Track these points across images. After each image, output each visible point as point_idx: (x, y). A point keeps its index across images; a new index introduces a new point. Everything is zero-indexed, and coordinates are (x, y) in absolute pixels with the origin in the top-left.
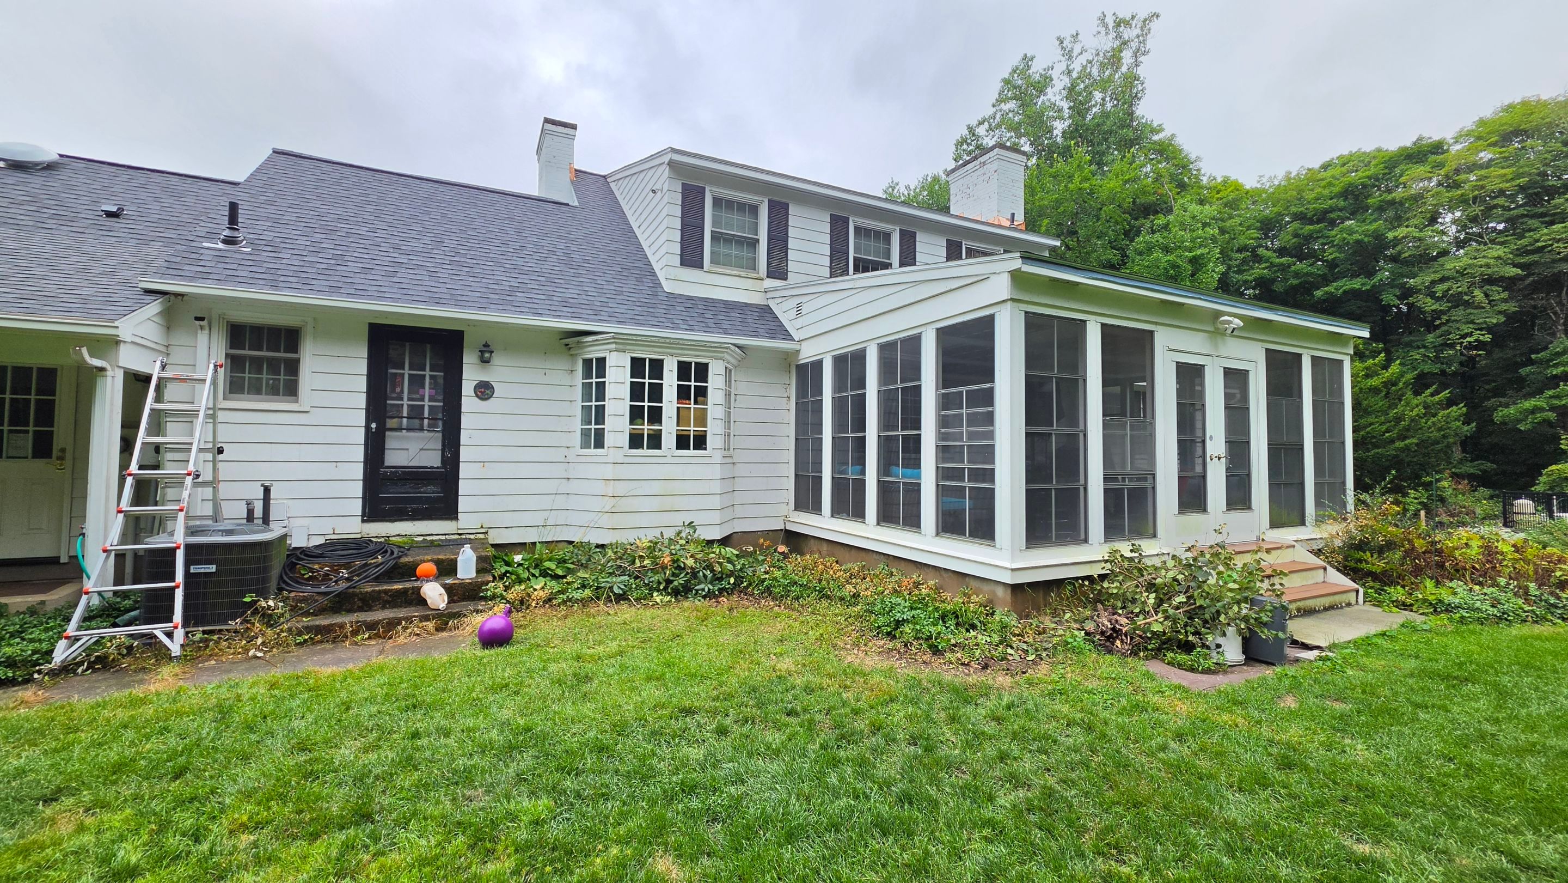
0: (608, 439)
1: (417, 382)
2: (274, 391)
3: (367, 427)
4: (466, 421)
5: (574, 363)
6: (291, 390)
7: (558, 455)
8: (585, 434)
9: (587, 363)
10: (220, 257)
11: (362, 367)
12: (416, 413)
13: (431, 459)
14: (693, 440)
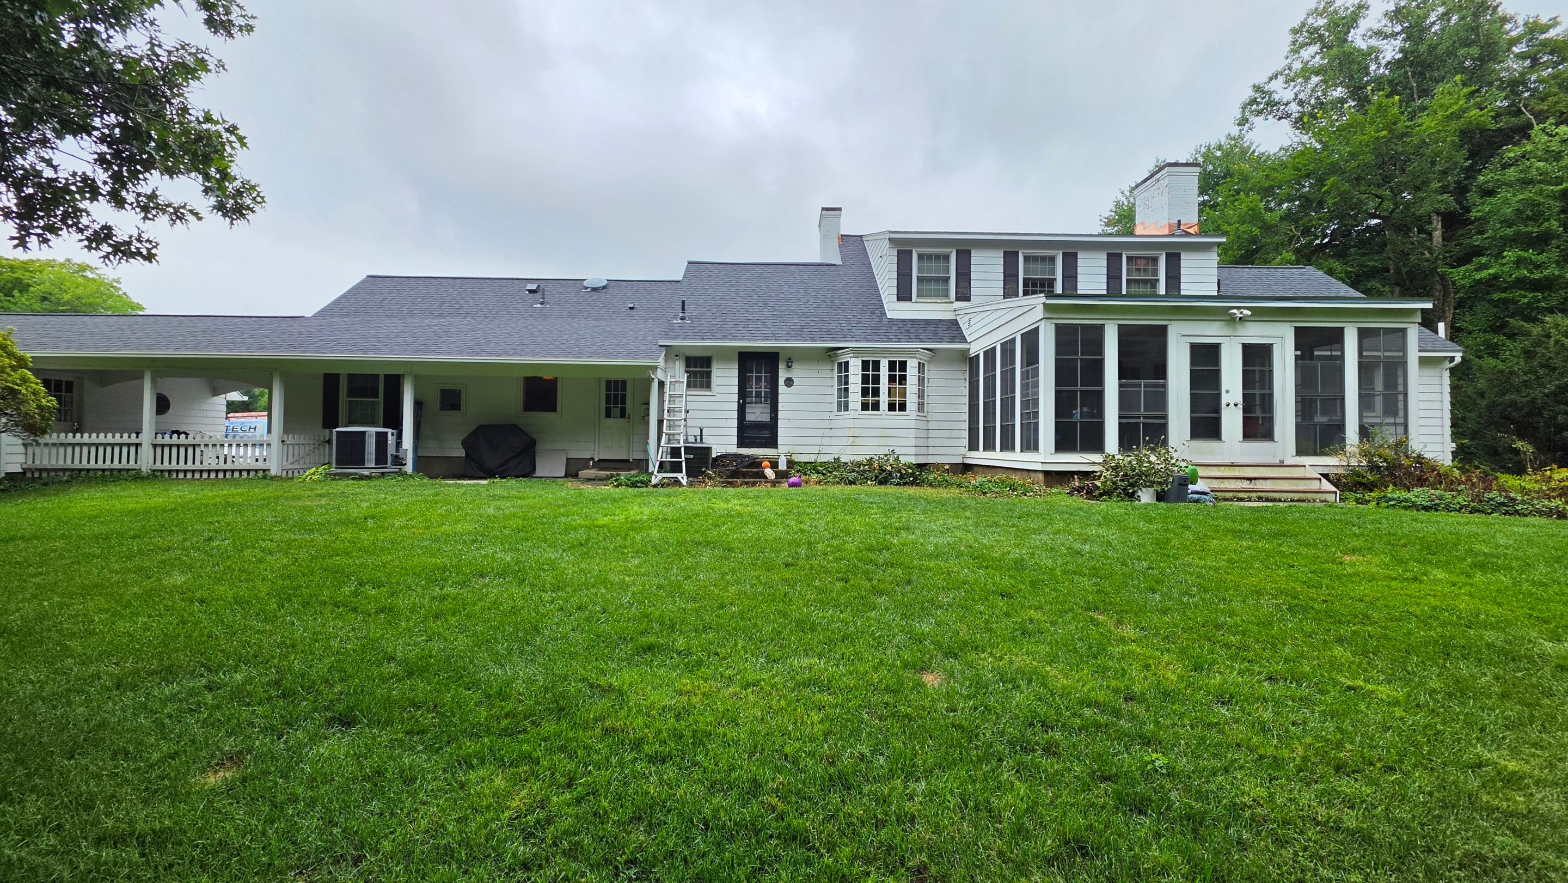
0: (851, 406)
1: (759, 379)
2: (702, 387)
3: (739, 402)
4: (781, 398)
5: (833, 365)
6: (708, 386)
7: (826, 416)
8: (839, 404)
9: (840, 364)
10: (681, 327)
11: (735, 373)
12: (758, 395)
13: (766, 418)
14: (898, 406)
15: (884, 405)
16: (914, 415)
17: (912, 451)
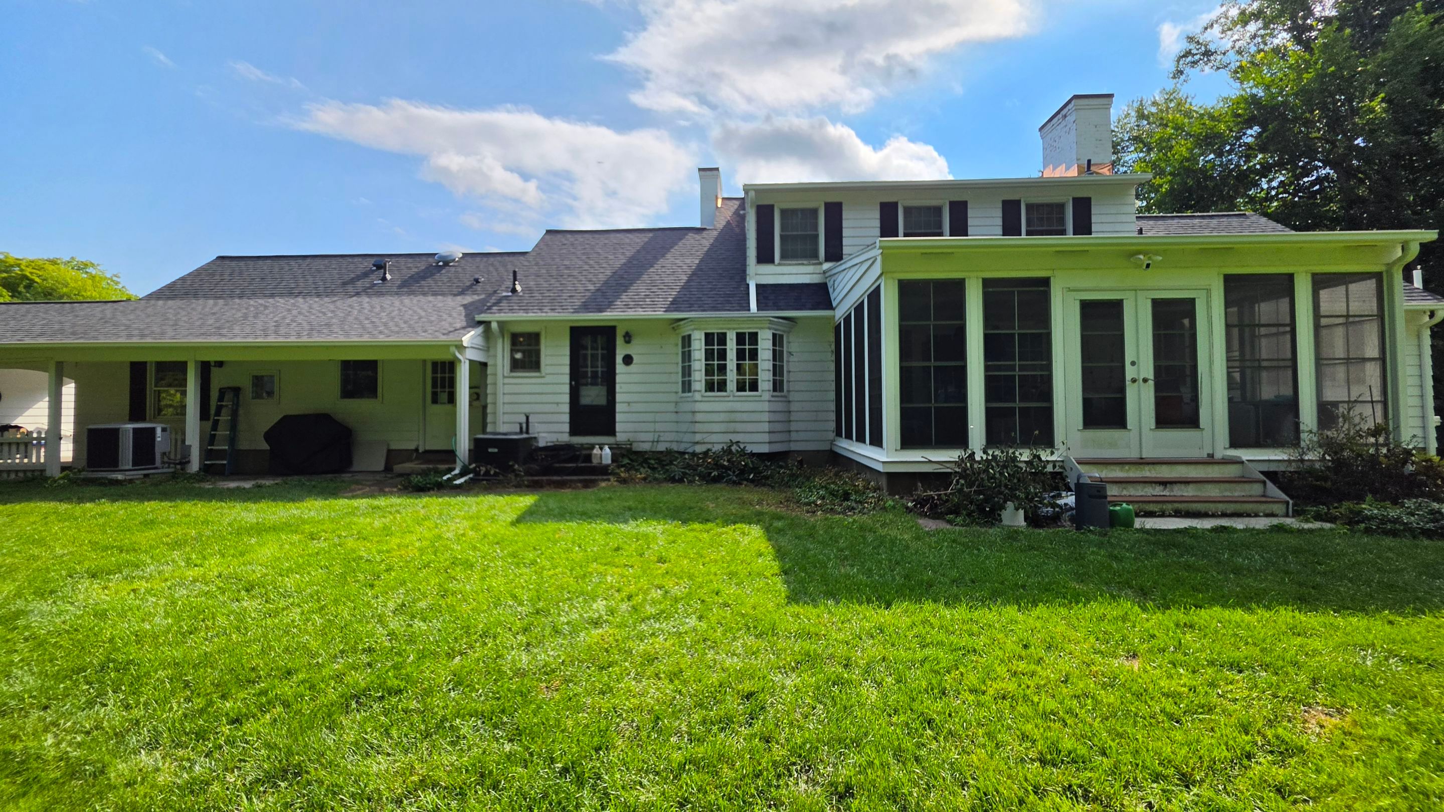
0: (694, 387)
1: (594, 357)
3: (571, 384)
4: (618, 379)
5: (676, 339)
6: (538, 366)
7: (670, 397)
8: (682, 384)
9: (683, 338)
11: (567, 351)
12: (595, 375)
13: (602, 401)
14: (749, 385)
15: (731, 385)
16: (767, 396)
17: (766, 438)
